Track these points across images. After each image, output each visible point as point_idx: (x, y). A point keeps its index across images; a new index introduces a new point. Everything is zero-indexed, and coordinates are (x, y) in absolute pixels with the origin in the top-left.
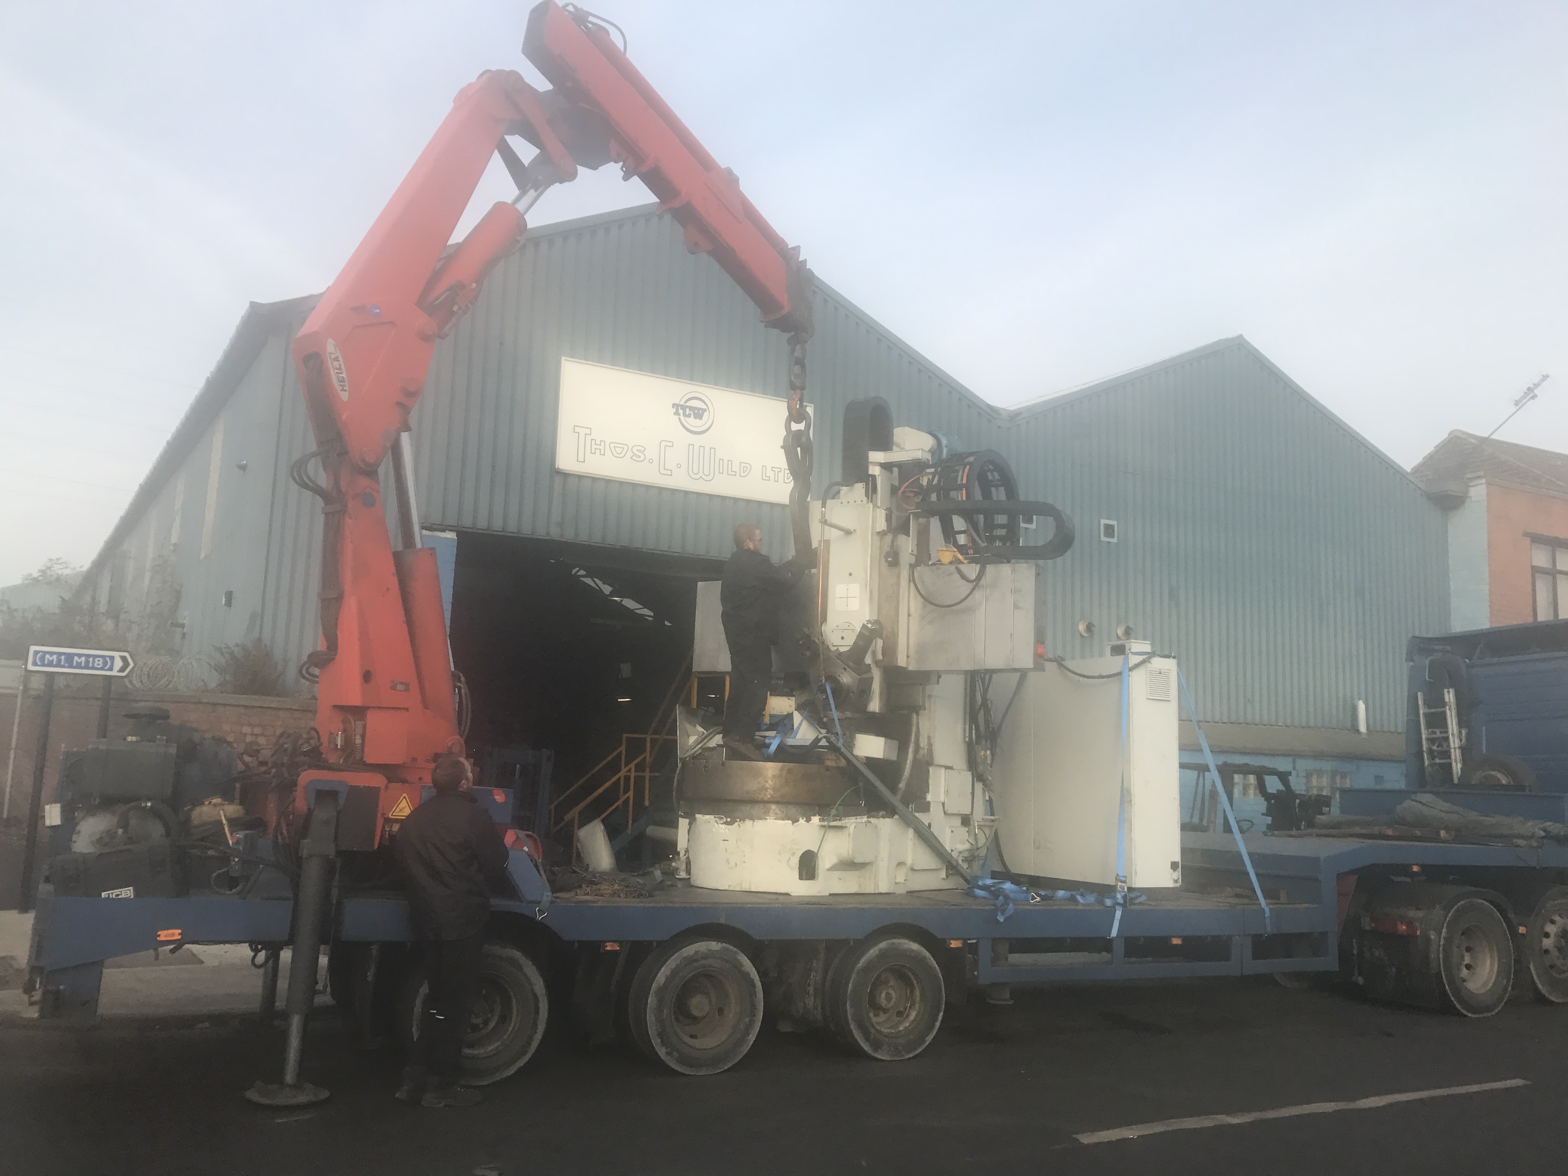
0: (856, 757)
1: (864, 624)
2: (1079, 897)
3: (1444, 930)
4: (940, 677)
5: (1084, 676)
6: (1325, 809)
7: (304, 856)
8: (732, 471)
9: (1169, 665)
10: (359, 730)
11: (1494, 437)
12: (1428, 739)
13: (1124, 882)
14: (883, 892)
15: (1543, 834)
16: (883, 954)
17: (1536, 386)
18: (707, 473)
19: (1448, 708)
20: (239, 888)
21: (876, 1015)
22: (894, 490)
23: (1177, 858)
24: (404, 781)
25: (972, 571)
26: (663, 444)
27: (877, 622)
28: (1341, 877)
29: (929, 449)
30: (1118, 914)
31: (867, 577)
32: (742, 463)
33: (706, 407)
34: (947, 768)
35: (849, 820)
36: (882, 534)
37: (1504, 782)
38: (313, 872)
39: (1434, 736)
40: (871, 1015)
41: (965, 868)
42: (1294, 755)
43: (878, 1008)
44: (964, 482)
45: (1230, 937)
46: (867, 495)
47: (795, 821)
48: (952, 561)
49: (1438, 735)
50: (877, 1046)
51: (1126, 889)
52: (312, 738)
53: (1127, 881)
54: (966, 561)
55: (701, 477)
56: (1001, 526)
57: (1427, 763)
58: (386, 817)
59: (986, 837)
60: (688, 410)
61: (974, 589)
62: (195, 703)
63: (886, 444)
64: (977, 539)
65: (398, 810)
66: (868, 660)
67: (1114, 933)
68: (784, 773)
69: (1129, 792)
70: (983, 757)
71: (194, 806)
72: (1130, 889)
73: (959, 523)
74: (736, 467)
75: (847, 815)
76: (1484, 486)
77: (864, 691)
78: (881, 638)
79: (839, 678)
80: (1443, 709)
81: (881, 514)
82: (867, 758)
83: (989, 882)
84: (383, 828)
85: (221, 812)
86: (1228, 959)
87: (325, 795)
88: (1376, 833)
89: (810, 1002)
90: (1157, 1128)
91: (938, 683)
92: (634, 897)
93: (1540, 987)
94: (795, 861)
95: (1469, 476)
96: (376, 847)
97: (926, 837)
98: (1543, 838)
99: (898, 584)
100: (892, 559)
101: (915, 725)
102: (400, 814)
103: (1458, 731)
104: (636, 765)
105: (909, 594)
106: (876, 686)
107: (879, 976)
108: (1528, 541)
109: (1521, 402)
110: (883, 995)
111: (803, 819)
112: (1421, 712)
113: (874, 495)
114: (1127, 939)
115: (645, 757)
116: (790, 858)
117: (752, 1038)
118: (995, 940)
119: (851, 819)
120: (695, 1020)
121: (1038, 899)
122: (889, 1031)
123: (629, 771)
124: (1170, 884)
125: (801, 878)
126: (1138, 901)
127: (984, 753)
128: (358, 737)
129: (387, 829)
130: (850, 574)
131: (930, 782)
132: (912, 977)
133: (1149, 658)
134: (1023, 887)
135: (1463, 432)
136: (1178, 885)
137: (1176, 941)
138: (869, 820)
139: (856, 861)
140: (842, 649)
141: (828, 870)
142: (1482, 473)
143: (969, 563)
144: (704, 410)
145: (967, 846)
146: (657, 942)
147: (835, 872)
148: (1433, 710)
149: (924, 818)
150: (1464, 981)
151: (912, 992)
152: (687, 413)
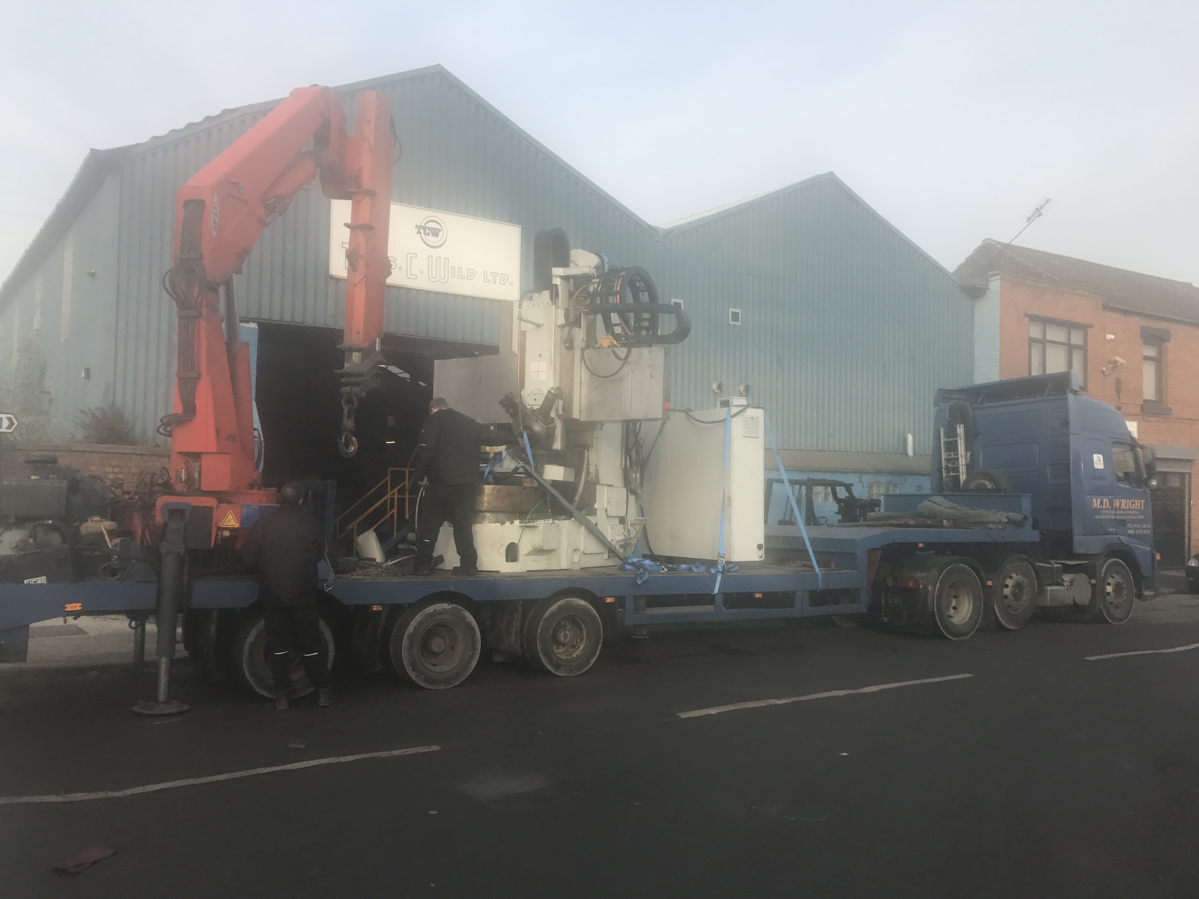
0: (545, 480)
1: (549, 390)
2: (694, 569)
3: (938, 585)
4: (603, 425)
5: (702, 422)
6: (877, 509)
7: (163, 554)
8: (461, 276)
9: (758, 414)
10: (197, 469)
11: (1013, 243)
12: (946, 459)
13: (723, 558)
14: (563, 568)
15: (1006, 520)
16: (561, 608)
17: (1042, 207)
18: (443, 277)
19: (959, 438)
20: (118, 576)
21: (558, 648)
22: (571, 294)
23: (762, 541)
24: (229, 502)
25: (622, 352)
26: (410, 255)
27: (559, 388)
28: (871, 552)
29: (594, 266)
30: (719, 578)
31: (552, 357)
32: (469, 269)
33: (441, 228)
34: (609, 486)
35: (539, 522)
36: (562, 327)
37: (989, 487)
38: (169, 566)
39: (950, 457)
40: (554, 648)
41: (621, 552)
42: (861, 472)
43: (559, 644)
44: (618, 290)
45: (794, 593)
46: (551, 299)
47: (503, 523)
48: (609, 346)
49: (953, 456)
50: (557, 667)
51: (724, 563)
52: (164, 474)
53: (725, 557)
54: (619, 346)
55: (438, 280)
56: (646, 320)
57: (944, 475)
58: (218, 526)
59: (636, 531)
60: (427, 230)
61: (624, 364)
62: (68, 451)
63: (565, 262)
64: (627, 330)
65: (226, 521)
66: (553, 414)
67: (716, 591)
68: (495, 492)
69: (729, 499)
70: (634, 478)
71: (81, 523)
72: (728, 563)
73: (615, 318)
74: (464, 273)
75: (538, 519)
76: (999, 281)
77: (550, 436)
78: (562, 399)
79: (533, 427)
80: (956, 439)
81: (561, 313)
82: (552, 480)
83: (635, 560)
84: (217, 535)
85: (102, 526)
86: (792, 606)
87: (176, 512)
88: (903, 523)
89: (513, 639)
90: (731, 708)
91: (602, 429)
92: (392, 576)
93: (1001, 619)
94: (503, 550)
95: (990, 273)
96: (212, 546)
97: (594, 532)
98: (1007, 523)
99: (573, 362)
100: (569, 344)
101: (586, 458)
102: (228, 524)
103: (965, 453)
104: (398, 490)
105: (581, 368)
106: (558, 432)
107: (559, 622)
108: (1027, 319)
109: (1031, 218)
110: (562, 634)
111: (508, 522)
112: (942, 441)
113: (557, 299)
114: (724, 594)
115: (405, 484)
116: (499, 548)
117: (474, 664)
118: (636, 597)
119: (541, 521)
120: (435, 655)
121: (666, 570)
122: (566, 657)
123: (393, 494)
124: (757, 559)
125: (507, 561)
126: (732, 570)
127: (636, 476)
128: (196, 473)
129: (220, 534)
130: (540, 355)
131: (597, 495)
132: (581, 622)
133: (744, 409)
134: (658, 562)
135: (992, 240)
136: (762, 559)
137: (758, 596)
138: (554, 521)
139: (544, 548)
140: (535, 408)
141: (527, 555)
142: (997, 272)
143: (621, 347)
144: (439, 230)
145: (622, 537)
146: (408, 604)
147: (531, 556)
148: (950, 440)
149: (592, 519)
150: (950, 617)
151: (581, 632)
152: (427, 232)
